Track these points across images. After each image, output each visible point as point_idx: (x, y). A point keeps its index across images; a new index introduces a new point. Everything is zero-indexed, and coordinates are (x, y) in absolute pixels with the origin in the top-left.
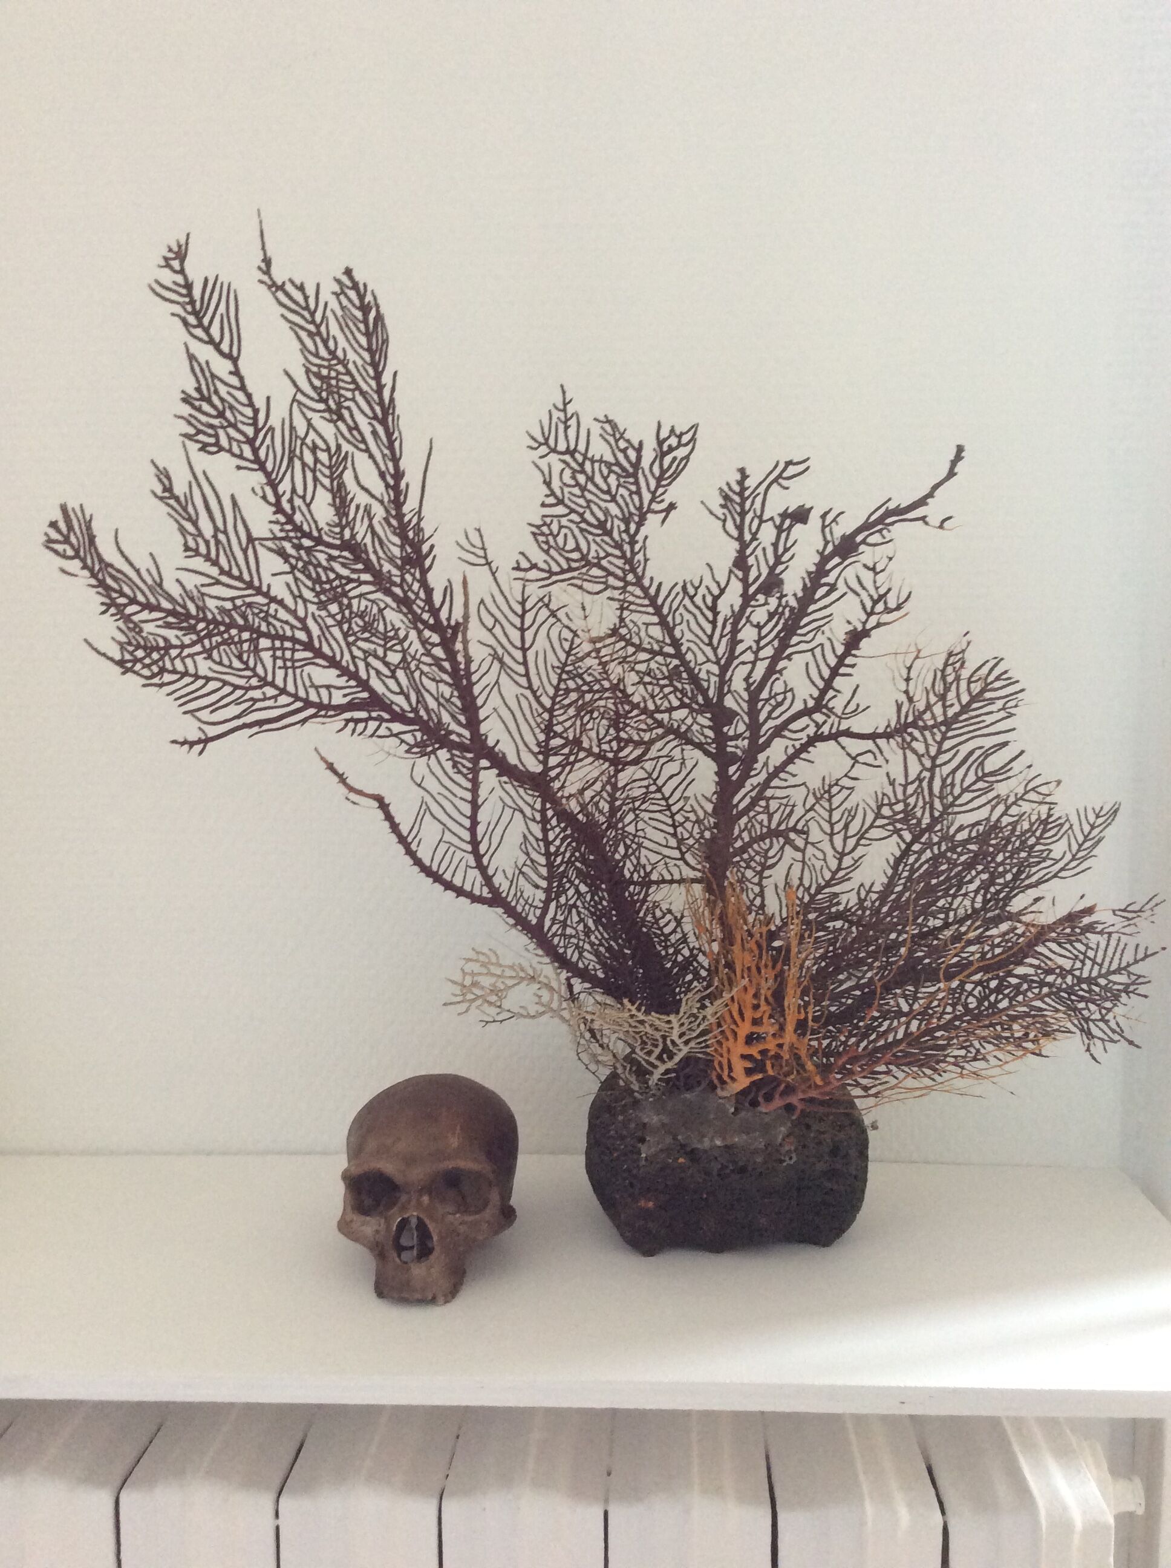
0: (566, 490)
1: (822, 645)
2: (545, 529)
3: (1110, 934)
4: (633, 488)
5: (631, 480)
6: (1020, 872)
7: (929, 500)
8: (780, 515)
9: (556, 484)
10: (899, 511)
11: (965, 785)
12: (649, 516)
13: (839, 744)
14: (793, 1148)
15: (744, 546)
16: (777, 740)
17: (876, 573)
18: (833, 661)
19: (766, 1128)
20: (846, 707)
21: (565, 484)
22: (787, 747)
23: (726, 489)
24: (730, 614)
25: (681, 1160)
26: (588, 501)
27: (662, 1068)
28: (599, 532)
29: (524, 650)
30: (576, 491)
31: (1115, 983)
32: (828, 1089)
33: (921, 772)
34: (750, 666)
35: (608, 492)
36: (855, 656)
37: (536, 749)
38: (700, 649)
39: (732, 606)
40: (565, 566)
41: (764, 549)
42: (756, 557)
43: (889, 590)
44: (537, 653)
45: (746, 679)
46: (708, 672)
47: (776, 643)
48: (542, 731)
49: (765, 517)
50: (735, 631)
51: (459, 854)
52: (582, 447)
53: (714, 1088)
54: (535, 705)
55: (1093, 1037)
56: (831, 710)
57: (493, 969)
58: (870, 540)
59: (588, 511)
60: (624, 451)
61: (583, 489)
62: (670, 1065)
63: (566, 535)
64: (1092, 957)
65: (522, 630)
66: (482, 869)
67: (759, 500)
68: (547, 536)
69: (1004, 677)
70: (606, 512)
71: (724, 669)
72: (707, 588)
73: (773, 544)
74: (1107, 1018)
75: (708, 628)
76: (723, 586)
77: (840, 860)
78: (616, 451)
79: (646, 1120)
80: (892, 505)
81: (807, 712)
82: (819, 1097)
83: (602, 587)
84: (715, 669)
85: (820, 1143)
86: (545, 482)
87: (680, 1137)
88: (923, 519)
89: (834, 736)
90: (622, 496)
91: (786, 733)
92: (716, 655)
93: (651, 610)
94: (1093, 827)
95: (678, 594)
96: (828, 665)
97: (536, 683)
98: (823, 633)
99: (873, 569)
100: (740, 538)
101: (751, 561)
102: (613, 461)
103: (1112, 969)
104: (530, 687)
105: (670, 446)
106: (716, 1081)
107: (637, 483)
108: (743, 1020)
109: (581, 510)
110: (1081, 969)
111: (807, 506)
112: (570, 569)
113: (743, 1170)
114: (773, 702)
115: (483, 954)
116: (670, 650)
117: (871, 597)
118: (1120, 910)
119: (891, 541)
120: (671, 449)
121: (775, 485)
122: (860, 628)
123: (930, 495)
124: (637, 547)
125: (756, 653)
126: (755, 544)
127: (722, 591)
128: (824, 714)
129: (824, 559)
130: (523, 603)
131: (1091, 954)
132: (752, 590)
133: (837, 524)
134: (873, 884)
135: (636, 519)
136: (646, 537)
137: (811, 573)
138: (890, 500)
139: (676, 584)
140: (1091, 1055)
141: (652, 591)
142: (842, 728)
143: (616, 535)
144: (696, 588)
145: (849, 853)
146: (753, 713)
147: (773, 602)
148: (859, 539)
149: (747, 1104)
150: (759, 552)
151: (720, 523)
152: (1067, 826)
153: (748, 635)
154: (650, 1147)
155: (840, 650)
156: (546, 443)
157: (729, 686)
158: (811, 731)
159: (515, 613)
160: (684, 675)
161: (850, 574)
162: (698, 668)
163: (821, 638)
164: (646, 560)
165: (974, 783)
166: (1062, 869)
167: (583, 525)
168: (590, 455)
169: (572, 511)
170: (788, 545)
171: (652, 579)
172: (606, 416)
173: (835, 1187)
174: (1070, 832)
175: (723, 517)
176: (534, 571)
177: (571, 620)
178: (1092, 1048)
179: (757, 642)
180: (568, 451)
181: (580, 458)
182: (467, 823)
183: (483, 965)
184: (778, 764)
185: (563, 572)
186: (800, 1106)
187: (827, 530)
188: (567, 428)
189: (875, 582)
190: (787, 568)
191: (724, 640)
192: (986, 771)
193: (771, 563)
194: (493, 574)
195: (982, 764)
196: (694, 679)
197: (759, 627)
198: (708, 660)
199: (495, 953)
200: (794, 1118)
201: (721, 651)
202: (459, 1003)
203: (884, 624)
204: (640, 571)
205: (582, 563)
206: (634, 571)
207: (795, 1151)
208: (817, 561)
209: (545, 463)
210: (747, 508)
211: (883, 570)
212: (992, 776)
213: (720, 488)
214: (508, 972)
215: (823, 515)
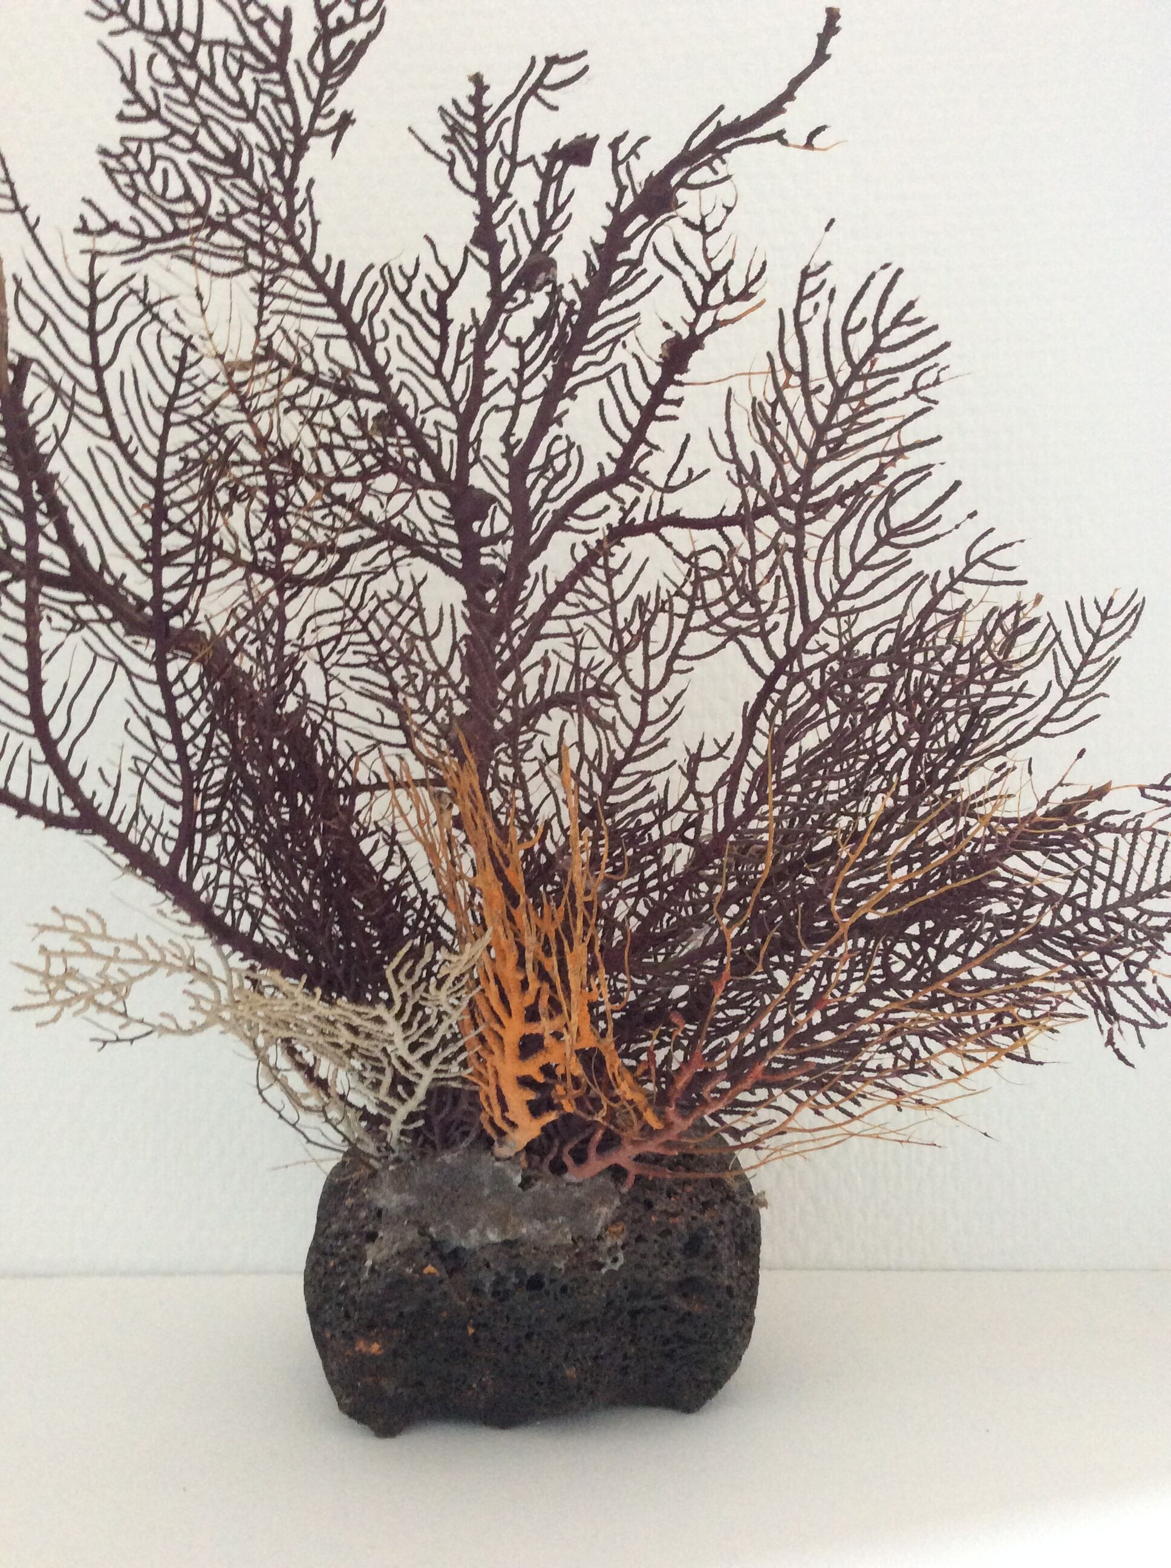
0: (161, 91)
1: (624, 366)
2: (129, 161)
3: (1136, 831)
4: (280, 91)
5: (276, 76)
6: (971, 726)
7: (787, 105)
8: (546, 155)
9: (144, 84)
10: (740, 129)
11: (858, 557)
12: (312, 142)
13: (662, 538)
14: (620, 1243)
15: (487, 207)
16: (558, 536)
17: (706, 235)
18: (644, 395)
19: (577, 1208)
20: (670, 475)
21: (157, 81)
22: (573, 546)
23: (452, 110)
24: (469, 323)
25: (430, 1269)
26: (204, 119)
27: (402, 1112)
28: (228, 171)
29: (99, 370)
30: (179, 94)
31: (1152, 914)
32: (672, 1135)
33: (778, 534)
34: (508, 414)
35: (242, 104)
36: (680, 384)
37: (140, 554)
38: (422, 384)
39: (473, 311)
40: (169, 227)
41: (522, 212)
42: (511, 227)
43: (731, 263)
44: (122, 374)
45: (505, 438)
46: (437, 424)
47: (549, 371)
48: (147, 521)
49: (520, 158)
50: (481, 354)
51: (15, 740)
52: (190, 23)
53: (490, 1143)
54: (127, 471)
55: (1118, 1018)
56: (643, 477)
57: (97, 946)
58: (694, 179)
59: (204, 133)
60: (259, 24)
61: (193, 93)
62: (412, 1105)
63: (165, 172)
64: (1106, 873)
65: (93, 333)
66: (59, 767)
67: (508, 129)
68: (131, 174)
69: (909, 317)
70: (239, 137)
71: (465, 421)
72: (428, 277)
73: (536, 204)
74: (1139, 979)
75: (434, 348)
76: (454, 275)
77: (644, 705)
78: (244, 24)
79: (381, 1203)
80: (726, 118)
81: (603, 484)
82: (661, 1151)
83: (237, 265)
84: (450, 420)
85: (667, 1232)
86: (124, 78)
87: (432, 1230)
88: (779, 136)
89: (653, 527)
90: (264, 109)
91: (573, 522)
92: (450, 395)
93: (330, 313)
94: (1097, 637)
95: (375, 285)
96: (637, 403)
97: (125, 432)
98: (624, 345)
99: (701, 227)
100: (480, 193)
101: (502, 233)
102: (240, 41)
103: (1145, 887)
104: (115, 436)
105: (340, 20)
106: (489, 1130)
107: (285, 81)
108: (510, 1015)
109: (191, 130)
110: (1088, 895)
111: (590, 136)
112: (177, 233)
113: (535, 1284)
114: (550, 474)
115: (75, 918)
116: (372, 387)
117: (700, 277)
118: (1153, 788)
119: (727, 178)
120: (342, 26)
121: (532, 100)
122: (685, 333)
123: (788, 95)
124: (298, 201)
125: (518, 392)
126: (506, 203)
127: (454, 283)
128: (632, 484)
129: (620, 220)
130: (92, 285)
131: (1102, 868)
132: (505, 285)
133: (638, 157)
134: (702, 743)
135: (291, 148)
136: (311, 182)
137: (602, 246)
138: (721, 108)
139: (371, 267)
140: (1117, 1051)
141: (330, 280)
142: (667, 511)
143: (257, 176)
144: (410, 280)
145: (659, 688)
146: (518, 493)
147: (541, 302)
148: (674, 181)
149: (545, 1168)
150: (514, 218)
151: (447, 168)
152: (1051, 634)
153: (503, 360)
154: (380, 1250)
155: (655, 374)
156: (123, 11)
157: (477, 452)
158: (614, 517)
159: (79, 304)
160: (401, 431)
161: (663, 238)
162: (420, 417)
163: (620, 355)
164: (315, 224)
165: (874, 551)
166: (1047, 719)
167: (197, 158)
168: (204, 38)
169: (175, 130)
170: (561, 201)
171: (329, 259)
173: (697, 1309)
174: (1056, 646)
175: (449, 158)
176: (114, 235)
177: (182, 321)
178: (1116, 1035)
179: (519, 372)
180: (165, 31)
181: (187, 42)
182: (23, 682)
183: (76, 937)
184: (561, 579)
185: (165, 237)
186: (633, 1170)
187: (622, 169)
189: (705, 250)
190: (560, 238)
191: (462, 369)
192: (894, 524)
193: (535, 235)
194: (31, 229)
195: (885, 514)
196: (416, 437)
197: (521, 345)
198: (437, 404)
199: (98, 916)
200: (624, 1190)
201: (458, 388)
202: (41, 1006)
203: (726, 322)
204: (306, 242)
205: (197, 221)
206: (294, 241)
207: (623, 1247)
208: (608, 223)
209: (121, 46)
210: (489, 142)
211: (717, 229)
212: (905, 534)
213: (441, 109)
214: (127, 952)
215: (614, 146)
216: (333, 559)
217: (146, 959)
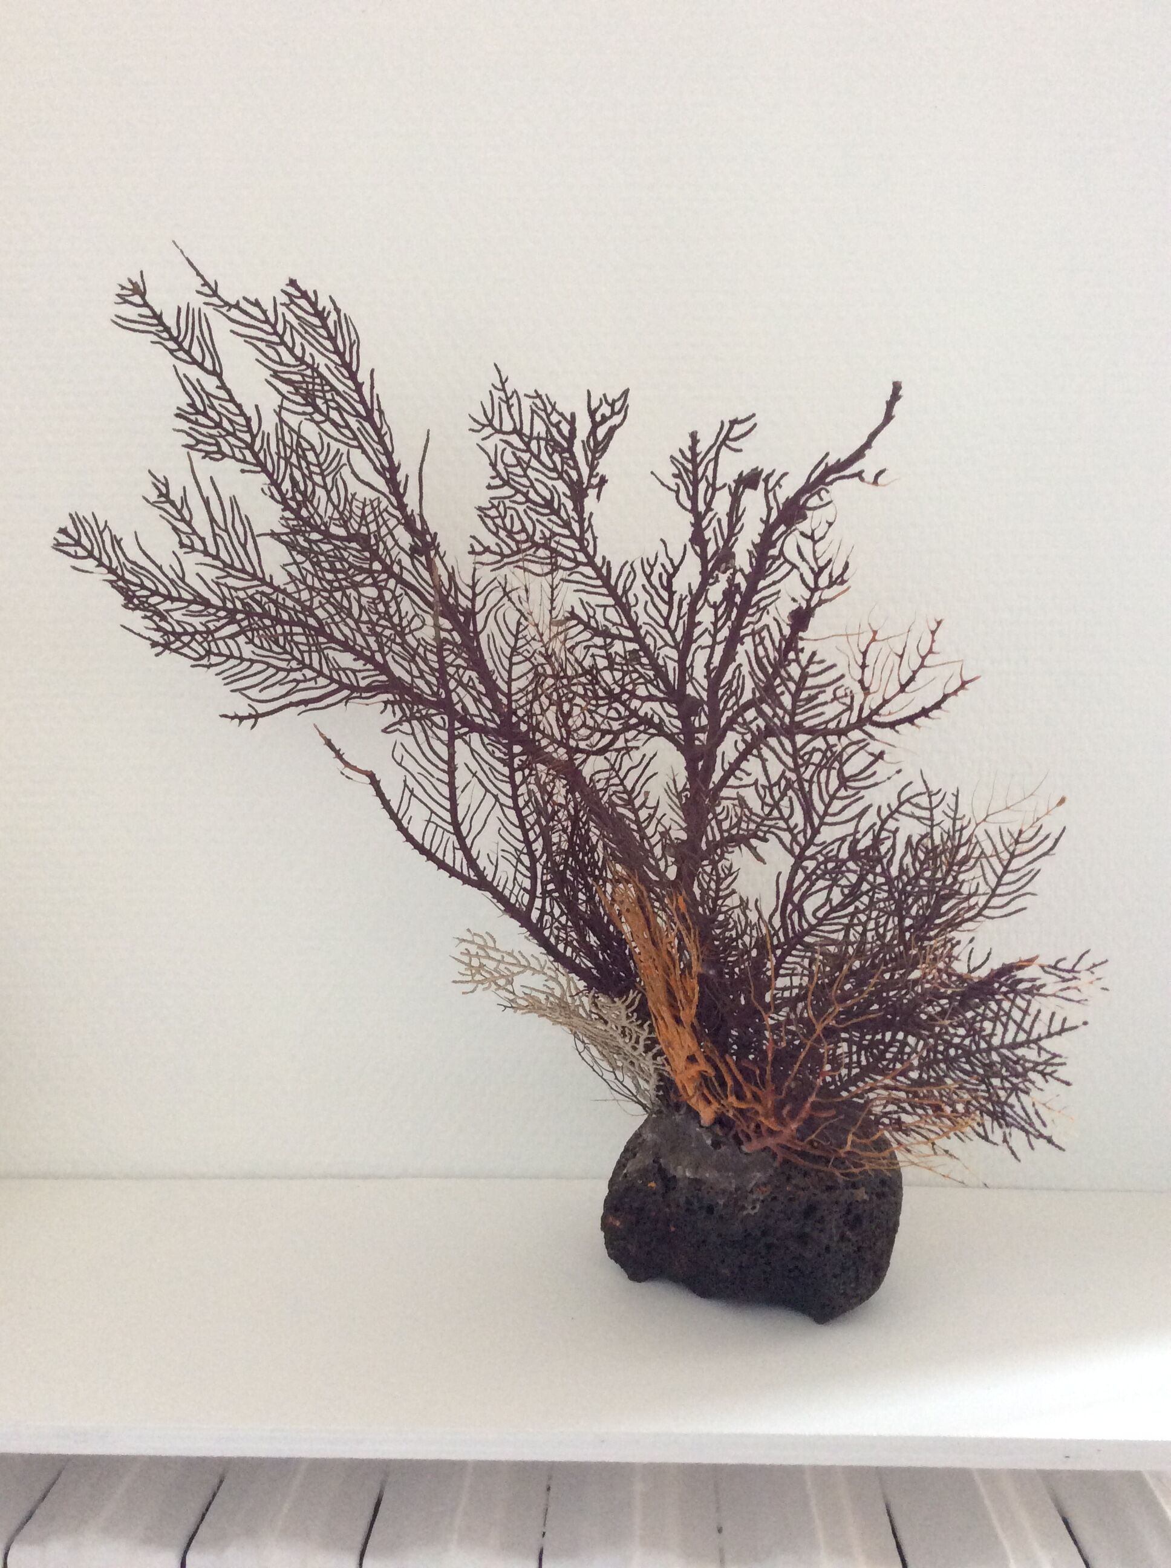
1: (769, 626)
2: (494, 512)
7: (867, 452)
8: (734, 481)
9: (500, 467)
10: (841, 466)
12: (589, 492)
14: (761, 1198)
15: (698, 517)
17: (815, 542)
18: (781, 645)
19: (743, 1169)
22: (736, 742)
23: (679, 456)
24: (686, 592)
25: (653, 1184)
26: (532, 480)
28: (547, 511)
34: (708, 650)
36: (803, 638)
38: (658, 632)
39: (690, 585)
40: (514, 548)
41: (719, 521)
42: (713, 529)
43: (831, 559)
45: (706, 667)
46: (666, 656)
47: (731, 624)
49: (718, 485)
50: (693, 611)
51: (446, 835)
52: (526, 427)
57: (492, 954)
58: (810, 503)
59: (531, 491)
60: (556, 424)
61: (527, 468)
63: (512, 516)
66: (467, 851)
67: (711, 465)
68: (494, 519)
70: (553, 490)
71: (683, 654)
72: (663, 566)
73: (727, 513)
75: (664, 609)
76: (676, 563)
78: (550, 426)
80: (831, 461)
81: (755, 703)
83: (549, 568)
84: (675, 654)
85: (794, 1199)
86: (491, 464)
87: (661, 1161)
88: (859, 475)
91: (738, 726)
92: (674, 639)
93: (604, 591)
94: (1013, 855)
95: (629, 573)
96: (777, 649)
98: (768, 613)
99: (812, 537)
100: (694, 510)
101: (708, 534)
105: (603, 416)
106: (690, 1108)
107: (573, 457)
109: (525, 490)
111: (757, 470)
112: (519, 551)
115: (481, 937)
116: (629, 634)
117: (812, 569)
118: (1050, 966)
119: (830, 503)
120: (604, 419)
121: (724, 448)
122: (804, 606)
123: (867, 445)
124: (585, 526)
126: (710, 515)
127: (676, 569)
129: (770, 529)
130: (473, 587)
132: (708, 568)
133: (780, 487)
135: (580, 495)
136: (591, 514)
137: (758, 546)
138: (827, 454)
139: (626, 563)
141: (604, 572)
143: (563, 514)
144: (652, 567)
146: (713, 703)
147: (725, 581)
148: (801, 503)
150: (715, 523)
151: (673, 494)
153: (706, 616)
155: (787, 631)
156: (491, 425)
157: (690, 675)
160: (645, 660)
161: (792, 542)
162: (657, 652)
163: (767, 619)
164: (595, 538)
167: (528, 506)
168: (535, 434)
169: (518, 491)
170: (740, 513)
171: (603, 560)
172: (536, 391)
175: (675, 488)
176: (487, 554)
179: (715, 624)
180: (513, 432)
181: (525, 438)
182: (448, 805)
183: (480, 947)
184: (732, 761)
185: (514, 554)
187: (771, 495)
188: (509, 408)
189: (814, 552)
190: (736, 540)
191: (681, 622)
193: (726, 535)
196: (654, 665)
197: (715, 607)
198: (666, 644)
199: (492, 937)
200: (774, 1165)
201: (679, 635)
202: (467, 982)
203: (826, 601)
204: (590, 550)
205: (529, 544)
206: (583, 549)
207: (763, 1201)
208: (761, 531)
209: (489, 445)
210: (700, 475)
211: (822, 538)
212: (855, 781)
213: (672, 457)
214: (508, 959)
215: (766, 480)
216: (608, 738)
217: (519, 964)
